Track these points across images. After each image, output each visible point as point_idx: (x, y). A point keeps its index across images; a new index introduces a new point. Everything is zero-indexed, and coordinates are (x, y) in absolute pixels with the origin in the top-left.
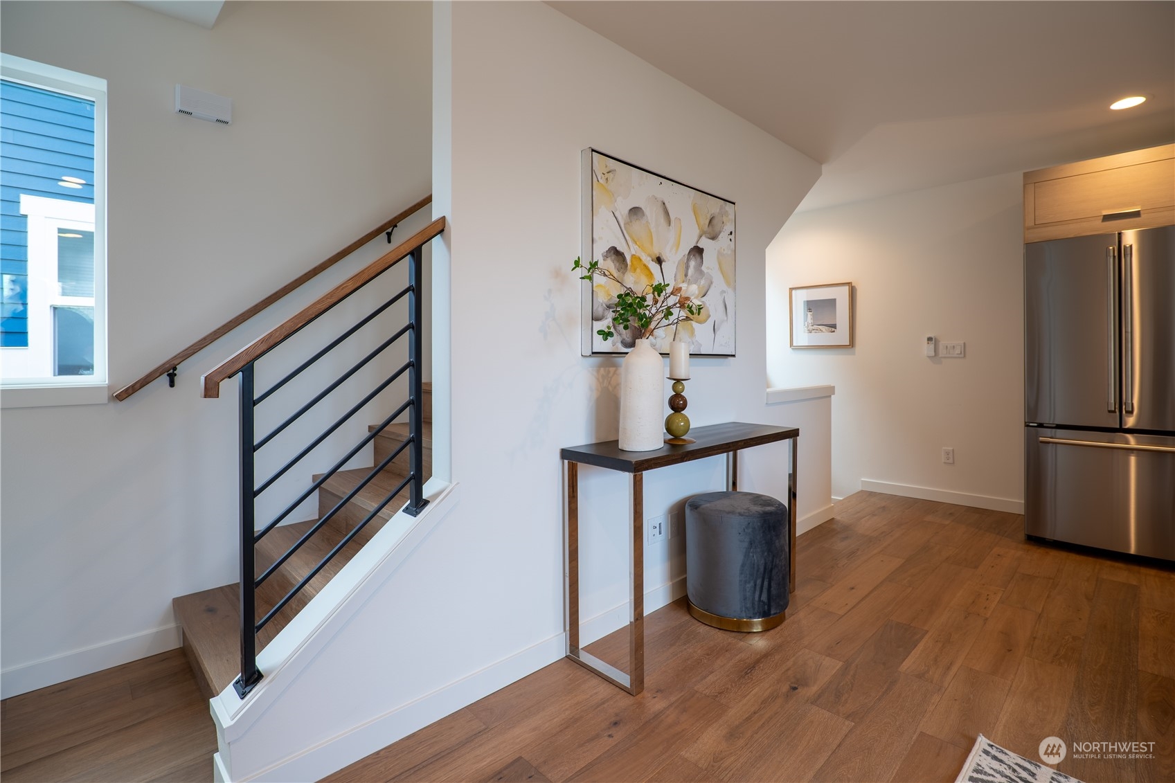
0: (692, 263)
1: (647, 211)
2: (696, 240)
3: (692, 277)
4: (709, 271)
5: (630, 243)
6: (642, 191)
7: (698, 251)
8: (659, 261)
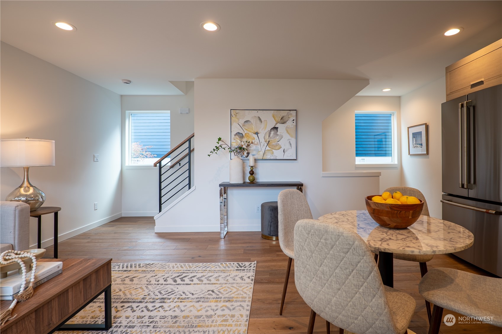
0: (272, 133)
1: (252, 121)
2: (274, 125)
3: (272, 136)
4: (281, 134)
5: (245, 130)
6: (249, 116)
7: (276, 128)
8: (257, 133)
